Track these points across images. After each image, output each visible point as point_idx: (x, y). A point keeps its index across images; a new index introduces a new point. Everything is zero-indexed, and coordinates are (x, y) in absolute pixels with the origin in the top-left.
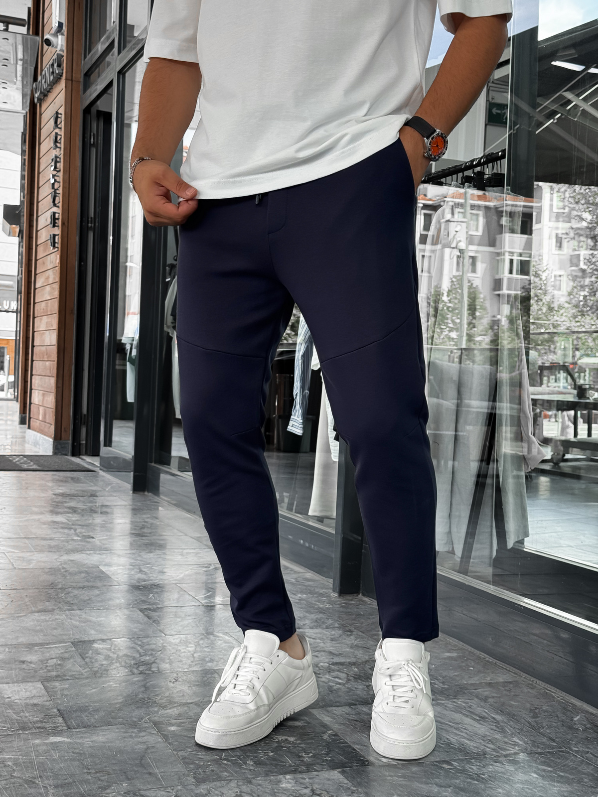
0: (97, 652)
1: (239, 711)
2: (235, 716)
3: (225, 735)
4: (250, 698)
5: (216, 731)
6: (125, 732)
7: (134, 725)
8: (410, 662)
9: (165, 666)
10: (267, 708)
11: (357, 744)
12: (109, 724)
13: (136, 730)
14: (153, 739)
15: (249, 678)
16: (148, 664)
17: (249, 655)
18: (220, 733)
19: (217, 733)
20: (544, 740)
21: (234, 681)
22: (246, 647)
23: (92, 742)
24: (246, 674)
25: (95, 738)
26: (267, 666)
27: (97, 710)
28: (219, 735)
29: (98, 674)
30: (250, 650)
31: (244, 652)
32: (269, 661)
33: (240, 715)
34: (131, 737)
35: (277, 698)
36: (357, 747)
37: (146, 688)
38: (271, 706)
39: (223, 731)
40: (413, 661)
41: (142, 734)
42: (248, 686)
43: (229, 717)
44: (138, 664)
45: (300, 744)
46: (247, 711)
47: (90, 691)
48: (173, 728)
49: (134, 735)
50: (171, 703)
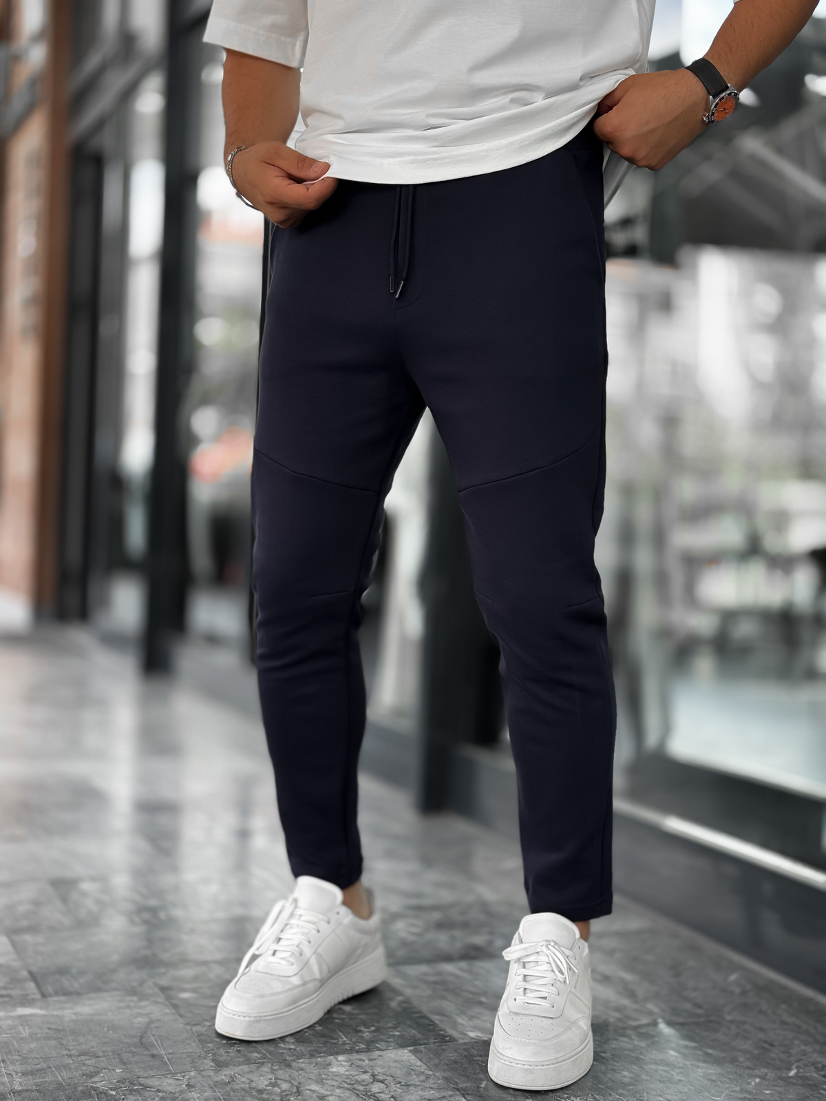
0: (84, 894)
1: (277, 986)
2: (273, 994)
3: (258, 1021)
4: (293, 969)
5: (245, 1015)
6: (121, 1001)
7: (132, 992)
8: (552, 944)
9: (178, 913)
10: (318, 984)
11: (437, 1014)
12: (98, 990)
13: (135, 998)
14: (157, 1010)
15: (296, 942)
16: (153, 911)
17: (298, 912)
18: (252, 1019)
19: (247, 1019)
20: (688, 1006)
21: (275, 947)
22: (295, 901)
23: (75, 1014)
24: (293, 937)
25: (79, 1009)
26: (324, 927)
27: (82, 973)
28: (249, 1021)
29: (84, 924)
30: (301, 904)
31: (291, 908)
32: (325, 918)
33: (279, 993)
34: (128, 1007)
35: (335, 971)
36: (435, 1018)
37: (150, 941)
38: (323, 982)
39: (256, 1015)
40: (556, 943)
41: (143, 1003)
42: (293, 953)
43: (262, 996)
44: (141, 909)
45: (358, 1014)
46: (289, 986)
47: (75, 946)
48: (185, 995)
49: (132, 1004)
50: (184, 961)
